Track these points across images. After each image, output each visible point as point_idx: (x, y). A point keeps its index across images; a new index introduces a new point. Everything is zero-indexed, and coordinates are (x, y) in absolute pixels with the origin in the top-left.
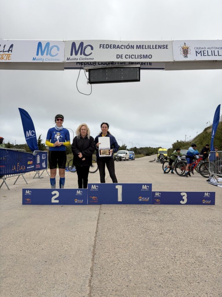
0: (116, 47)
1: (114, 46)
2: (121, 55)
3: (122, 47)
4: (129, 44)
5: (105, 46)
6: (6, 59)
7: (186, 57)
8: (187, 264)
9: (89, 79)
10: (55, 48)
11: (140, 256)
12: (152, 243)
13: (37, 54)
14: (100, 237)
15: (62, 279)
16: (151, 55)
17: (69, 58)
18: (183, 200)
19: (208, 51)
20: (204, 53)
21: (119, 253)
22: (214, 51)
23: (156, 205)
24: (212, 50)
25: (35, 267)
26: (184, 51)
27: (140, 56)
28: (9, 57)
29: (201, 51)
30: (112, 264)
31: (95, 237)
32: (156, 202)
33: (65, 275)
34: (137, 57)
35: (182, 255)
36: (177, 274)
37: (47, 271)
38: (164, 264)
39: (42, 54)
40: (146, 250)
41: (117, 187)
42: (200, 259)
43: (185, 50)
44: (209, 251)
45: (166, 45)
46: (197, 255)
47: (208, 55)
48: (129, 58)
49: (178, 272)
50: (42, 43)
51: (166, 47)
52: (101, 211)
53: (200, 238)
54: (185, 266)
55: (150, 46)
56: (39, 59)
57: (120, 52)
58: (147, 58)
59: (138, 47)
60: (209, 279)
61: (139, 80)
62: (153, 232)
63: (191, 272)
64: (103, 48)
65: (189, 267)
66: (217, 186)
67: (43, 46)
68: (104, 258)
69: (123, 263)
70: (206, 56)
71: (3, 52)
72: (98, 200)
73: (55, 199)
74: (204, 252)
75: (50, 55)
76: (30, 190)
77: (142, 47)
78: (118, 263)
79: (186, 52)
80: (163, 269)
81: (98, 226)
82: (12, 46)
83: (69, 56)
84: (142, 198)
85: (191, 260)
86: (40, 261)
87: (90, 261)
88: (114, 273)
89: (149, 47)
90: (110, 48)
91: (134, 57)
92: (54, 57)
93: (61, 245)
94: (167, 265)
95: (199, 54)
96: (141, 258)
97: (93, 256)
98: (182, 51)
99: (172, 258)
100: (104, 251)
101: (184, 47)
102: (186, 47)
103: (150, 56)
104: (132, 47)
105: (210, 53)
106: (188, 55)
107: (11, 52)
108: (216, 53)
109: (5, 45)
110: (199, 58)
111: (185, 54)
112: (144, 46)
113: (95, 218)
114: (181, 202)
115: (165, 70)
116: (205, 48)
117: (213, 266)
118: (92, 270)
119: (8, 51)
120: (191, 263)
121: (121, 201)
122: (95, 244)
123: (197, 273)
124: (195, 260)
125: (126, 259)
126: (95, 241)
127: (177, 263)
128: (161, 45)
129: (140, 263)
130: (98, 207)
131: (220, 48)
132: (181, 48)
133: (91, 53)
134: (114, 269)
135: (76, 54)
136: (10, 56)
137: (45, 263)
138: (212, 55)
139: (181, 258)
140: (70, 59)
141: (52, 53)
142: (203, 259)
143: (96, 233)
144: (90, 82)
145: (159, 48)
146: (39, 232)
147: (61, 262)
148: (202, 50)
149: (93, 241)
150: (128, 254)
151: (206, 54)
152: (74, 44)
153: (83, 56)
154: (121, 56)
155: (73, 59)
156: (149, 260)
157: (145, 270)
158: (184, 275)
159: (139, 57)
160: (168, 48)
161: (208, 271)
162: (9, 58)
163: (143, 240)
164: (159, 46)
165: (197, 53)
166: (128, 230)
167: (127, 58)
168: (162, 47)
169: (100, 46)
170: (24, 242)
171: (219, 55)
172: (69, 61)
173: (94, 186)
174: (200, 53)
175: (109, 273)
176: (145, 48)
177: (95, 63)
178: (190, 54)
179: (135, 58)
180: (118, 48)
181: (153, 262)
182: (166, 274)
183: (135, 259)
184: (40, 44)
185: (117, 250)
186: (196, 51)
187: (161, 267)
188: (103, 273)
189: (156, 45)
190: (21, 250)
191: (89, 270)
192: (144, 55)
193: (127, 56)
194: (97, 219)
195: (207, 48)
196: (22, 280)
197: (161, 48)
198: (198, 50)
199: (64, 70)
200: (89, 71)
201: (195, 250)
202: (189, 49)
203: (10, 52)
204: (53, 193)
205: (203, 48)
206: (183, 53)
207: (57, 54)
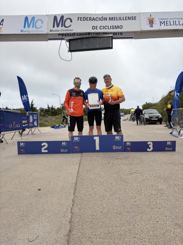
0: (92, 20)
1: (90, 18)
2: (96, 26)
3: (97, 19)
4: (103, 16)
5: (82, 18)
7: (152, 26)
8: (150, 195)
9: (69, 48)
10: (40, 21)
11: (113, 190)
12: (123, 180)
13: (25, 27)
14: (80, 177)
15: (49, 208)
17: (51, 30)
18: (150, 148)
19: (170, 21)
20: (167, 23)
21: (96, 188)
22: (175, 21)
23: (127, 152)
24: (174, 20)
25: (27, 200)
26: (149, 22)
27: (113, 27)
29: (164, 21)
30: (90, 197)
31: (77, 177)
32: (127, 150)
33: (51, 205)
34: (109, 28)
35: (146, 188)
36: (142, 203)
37: (37, 202)
38: (132, 196)
40: (118, 185)
41: (95, 138)
42: (161, 191)
43: (151, 20)
44: (169, 185)
45: (135, 17)
46: (159, 189)
47: (170, 25)
48: (103, 29)
49: (143, 201)
50: (28, 17)
52: (82, 158)
53: (162, 176)
54: (149, 197)
55: (121, 17)
56: (26, 31)
57: (95, 23)
58: (118, 28)
59: (111, 19)
60: (168, 206)
61: (112, 48)
62: (124, 172)
63: (154, 201)
64: (81, 20)
65: (152, 197)
66: (178, 137)
67: (29, 20)
68: (83, 192)
69: (98, 196)
70: (169, 25)
72: (79, 150)
73: (45, 149)
74: (165, 186)
75: (35, 27)
76: (23, 142)
77: (114, 19)
78: (95, 195)
79: (151, 22)
80: (131, 199)
81: (79, 169)
82: (3, 20)
83: (52, 28)
84: (116, 146)
85: (154, 192)
86: (31, 195)
87: (72, 194)
88: (91, 203)
89: (120, 19)
90: (87, 20)
91: (107, 28)
92: (39, 29)
93: (49, 184)
94: (135, 196)
95: (162, 24)
96: (113, 192)
97: (75, 191)
98: (148, 21)
99: (139, 191)
100: (84, 187)
101: (150, 18)
102: (152, 18)
103: (121, 27)
104: (105, 19)
105: (172, 23)
106: (154, 25)
107: (2, 26)
108: (177, 23)
110: (163, 27)
111: (151, 24)
112: (116, 18)
113: (77, 163)
114: (148, 150)
115: (134, 39)
116: (168, 19)
117: (172, 196)
118: (73, 201)
120: (154, 194)
121: (99, 149)
122: (76, 182)
123: (158, 202)
124: (157, 192)
125: (101, 192)
126: (77, 180)
127: (143, 194)
128: (130, 17)
129: (113, 195)
130: (79, 155)
131: (180, 19)
132: (147, 19)
133: (71, 25)
134: (91, 200)
135: (58, 26)
136: (1, 29)
137: (35, 196)
138: (174, 25)
139: (146, 190)
140: (53, 30)
141: (37, 26)
142: (164, 191)
143: (78, 174)
144: (71, 50)
145: (128, 20)
146: (31, 174)
147: (49, 196)
148: (165, 20)
149: (75, 180)
150: (103, 189)
151: (169, 24)
152: (55, 18)
153: (63, 28)
154: (96, 28)
155: (55, 31)
156: (119, 193)
157: (116, 200)
158: (147, 203)
159: (112, 28)
160: (136, 19)
161: (167, 200)
162: (1, 31)
163: (115, 178)
164: (128, 17)
165: (161, 24)
166: (103, 171)
167: (101, 29)
168: (131, 18)
169: (78, 19)
170: (19, 182)
171: (179, 25)
172: (52, 33)
173: (76, 138)
174: (164, 23)
175: (87, 203)
176: (117, 20)
177: (74, 34)
178: (155, 24)
179: (108, 29)
180: (93, 20)
181: (123, 194)
182: (134, 203)
183: (108, 193)
184: (26, 18)
185: (94, 186)
186: (160, 21)
187: (129, 198)
188: (82, 203)
189: (126, 17)
190: (16, 187)
191: (71, 201)
192: (115, 26)
193: (101, 27)
194: (79, 164)
196: (17, 209)
197: (130, 19)
198: (162, 20)
199: (48, 41)
200: (70, 41)
201: (157, 184)
202: (154, 19)
204: (43, 144)
205: (166, 19)
206: (149, 23)
207: (42, 26)
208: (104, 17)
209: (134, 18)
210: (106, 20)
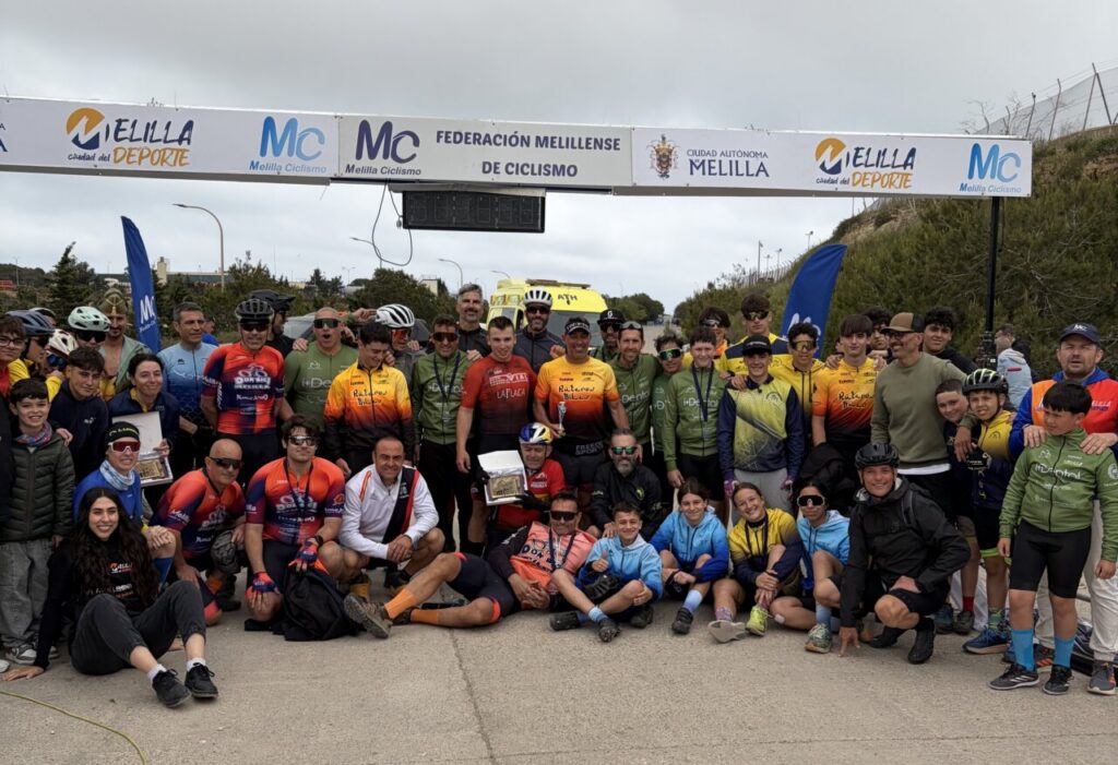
0: (481, 141)
1: (477, 137)
2: (496, 164)
3: (498, 140)
4: (516, 132)
5: (452, 135)
6: (175, 164)
7: (665, 175)
9: (404, 216)
10: (313, 137)
13: (263, 153)
16: (575, 168)
17: (351, 166)
19: (720, 162)
20: (710, 167)
22: (737, 162)
24: (732, 158)
26: (659, 159)
27: (546, 169)
28: (182, 157)
29: (704, 161)
34: (536, 171)
39: (277, 152)
43: (664, 155)
45: (616, 140)
47: (721, 174)
48: (517, 173)
51: (616, 144)
55: (573, 139)
56: (267, 167)
57: (491, 153)
58: (563, 174)
59: (542, 142)
61: (542, 230)
64: (447, 141)
67: (280, 130)
70: (715, 174)
71: (165, 142)
75: (297, 154)
79: (664, 161)
82: (189, 126)
83: (353, 161)
89: (570, 143)
90: (466, 143)
91: (529, 170)
95: (698, 168)
98: (655, 157)
101: (661, 147)
102: (666, 147)
103: (572, 170)
104: (525, 141)
105: (726, 169)
106: (671, 172)
107: (189, 143)
108: (742, 169)
109: (169, 124)
110: (699, 180)
111: (662, 168)
112: (557, 140)
115: (614, 195)
116: (715, 153)
119: (180, 140)
128: (602, 140)
131: (752, 154)
132: (652, 152)
133: (414, 156)
135: (372, 155)
136: (184, 156)
138: (731, 174)
140: (356, 168)
141: (303, 151)
144: (407, 224)
145: (595, 148)
148: (707, 158)
151: (716, 170)
152: (365, 128)
153: (390, 163)
154: (495, 168)
155: (363, 171)
159: (543, 171)
160: (619, 149)
162: (184, 161)
164: (596, 140)
165: (694, 169)
167: (511, 173)
168: (604, 145)
169: (439, 137)
171: (748, 175)
172: (353, 175)
174: (701, 169)
176: (561, 147)
178: (675, 167)
179: (533, 174)
180: (487, 144)
184: (269, 123)
186: (691, 160)
189: (588, 139)
192: (555, 167)
193: (510, 167)
195: (719, 153)
197: (601, 147)
198: (698, 158)
199: (329, 185)
202: (673, 153)
203: (185, 142)
205: (709, 153)
206: (658, 165)
207: (319, 153)
208: (519, 136)
209: (613, 144)
210: (528, 145)
